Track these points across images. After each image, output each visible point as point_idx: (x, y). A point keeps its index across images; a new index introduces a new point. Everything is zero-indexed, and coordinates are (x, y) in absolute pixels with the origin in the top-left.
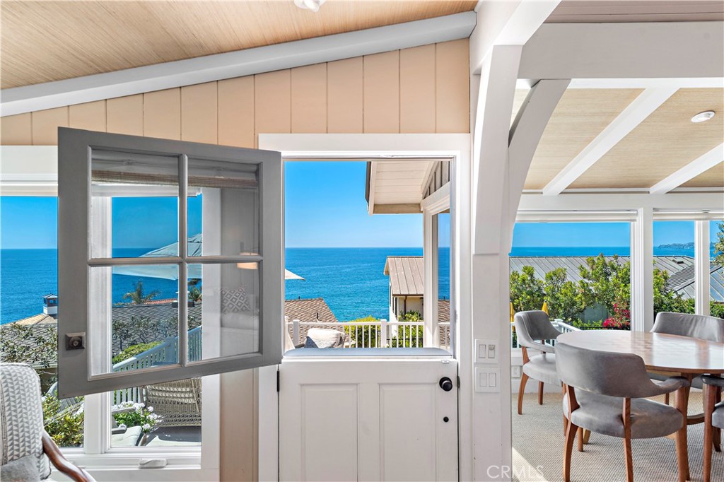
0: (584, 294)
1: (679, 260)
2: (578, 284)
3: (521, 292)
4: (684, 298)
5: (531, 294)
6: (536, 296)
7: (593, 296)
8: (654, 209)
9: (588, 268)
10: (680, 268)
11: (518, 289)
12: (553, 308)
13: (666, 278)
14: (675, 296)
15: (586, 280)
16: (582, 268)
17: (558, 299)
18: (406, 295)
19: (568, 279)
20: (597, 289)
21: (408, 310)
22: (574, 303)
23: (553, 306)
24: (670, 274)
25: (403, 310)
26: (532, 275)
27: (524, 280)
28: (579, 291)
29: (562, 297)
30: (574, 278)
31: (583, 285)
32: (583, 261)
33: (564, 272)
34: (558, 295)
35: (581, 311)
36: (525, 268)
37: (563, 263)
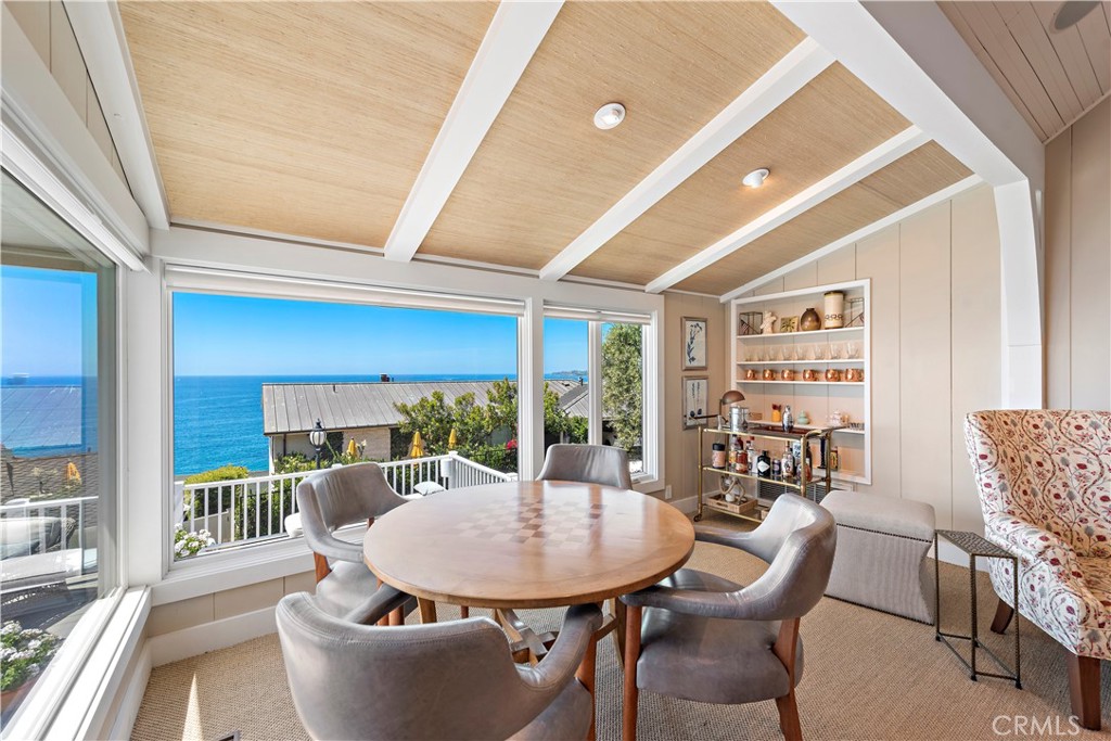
0: (491, 417)
1: (566, 383)
2: (486, 408)
3: (430, 419)
4: (570, 416)
5: (441, 421)
6: (445, 422)
7: (499, 419)
8: (544, 301)
9: (494, 392)
10: (567, 390)
11: (427, 416)
12: (462, 434)
13: (557, 399)
14: (564, 415)
15: (493, 404)
16: (489, 392)
17: (466, 424)
18: (285, 433)
19: (477, 403)
20: (502, 412)
21: (289, 452)
22: (482, 427)
23: (461, 431)
24: (560, 395)
25: (282, 453)
26: (441, 401)
27: (433, 406)
28: (487, 415)
29: (470, 422)
30: (482, 402)
31: (491, 409)
32: (490, 386)
33: (472, 396)
34: (467, 420)
35: (488, 435)
36: (435, 393)
37: (473, 387)
